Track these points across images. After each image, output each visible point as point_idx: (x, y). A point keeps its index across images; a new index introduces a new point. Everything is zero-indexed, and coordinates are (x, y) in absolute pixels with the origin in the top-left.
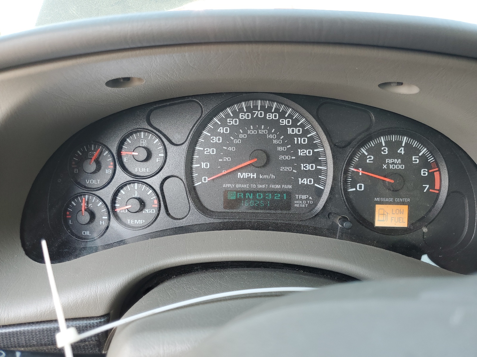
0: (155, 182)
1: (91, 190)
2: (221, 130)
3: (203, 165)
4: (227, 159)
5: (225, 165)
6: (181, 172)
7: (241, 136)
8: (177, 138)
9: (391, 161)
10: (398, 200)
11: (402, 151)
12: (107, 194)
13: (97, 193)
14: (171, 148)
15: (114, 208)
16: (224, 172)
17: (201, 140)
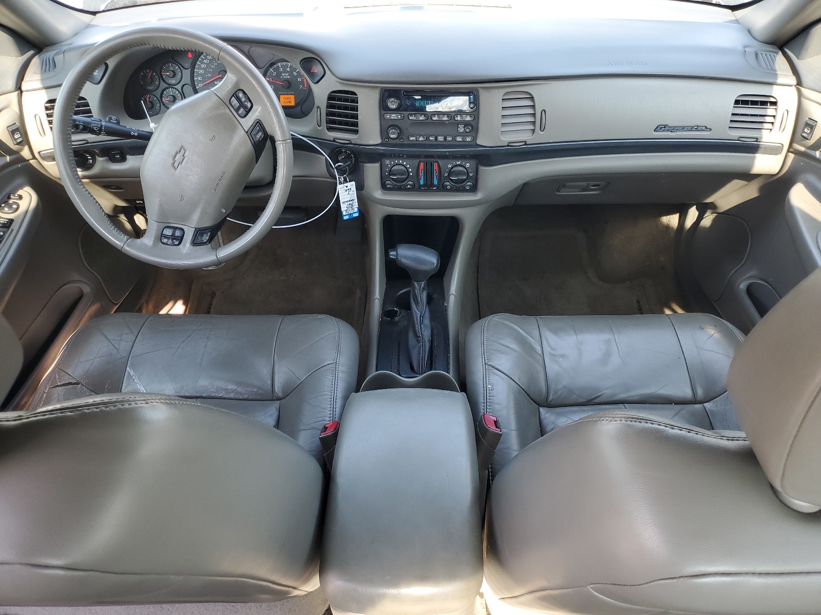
0: (179, 87)
1: (150, 92)
2: (205, 61)
3: (199, 78)
4: (210, 75)
5: (209, 78)
6: (189, 82)
7: (214, 64)
8: (186, 65)
9: (284, 75)
10: (289, 93)
11: (288, 69)
12: (158, 93)
13: (153, 93)
14: (184, 71)
15: (162, 100)
16: (209, 81)
17: (197, 66)
